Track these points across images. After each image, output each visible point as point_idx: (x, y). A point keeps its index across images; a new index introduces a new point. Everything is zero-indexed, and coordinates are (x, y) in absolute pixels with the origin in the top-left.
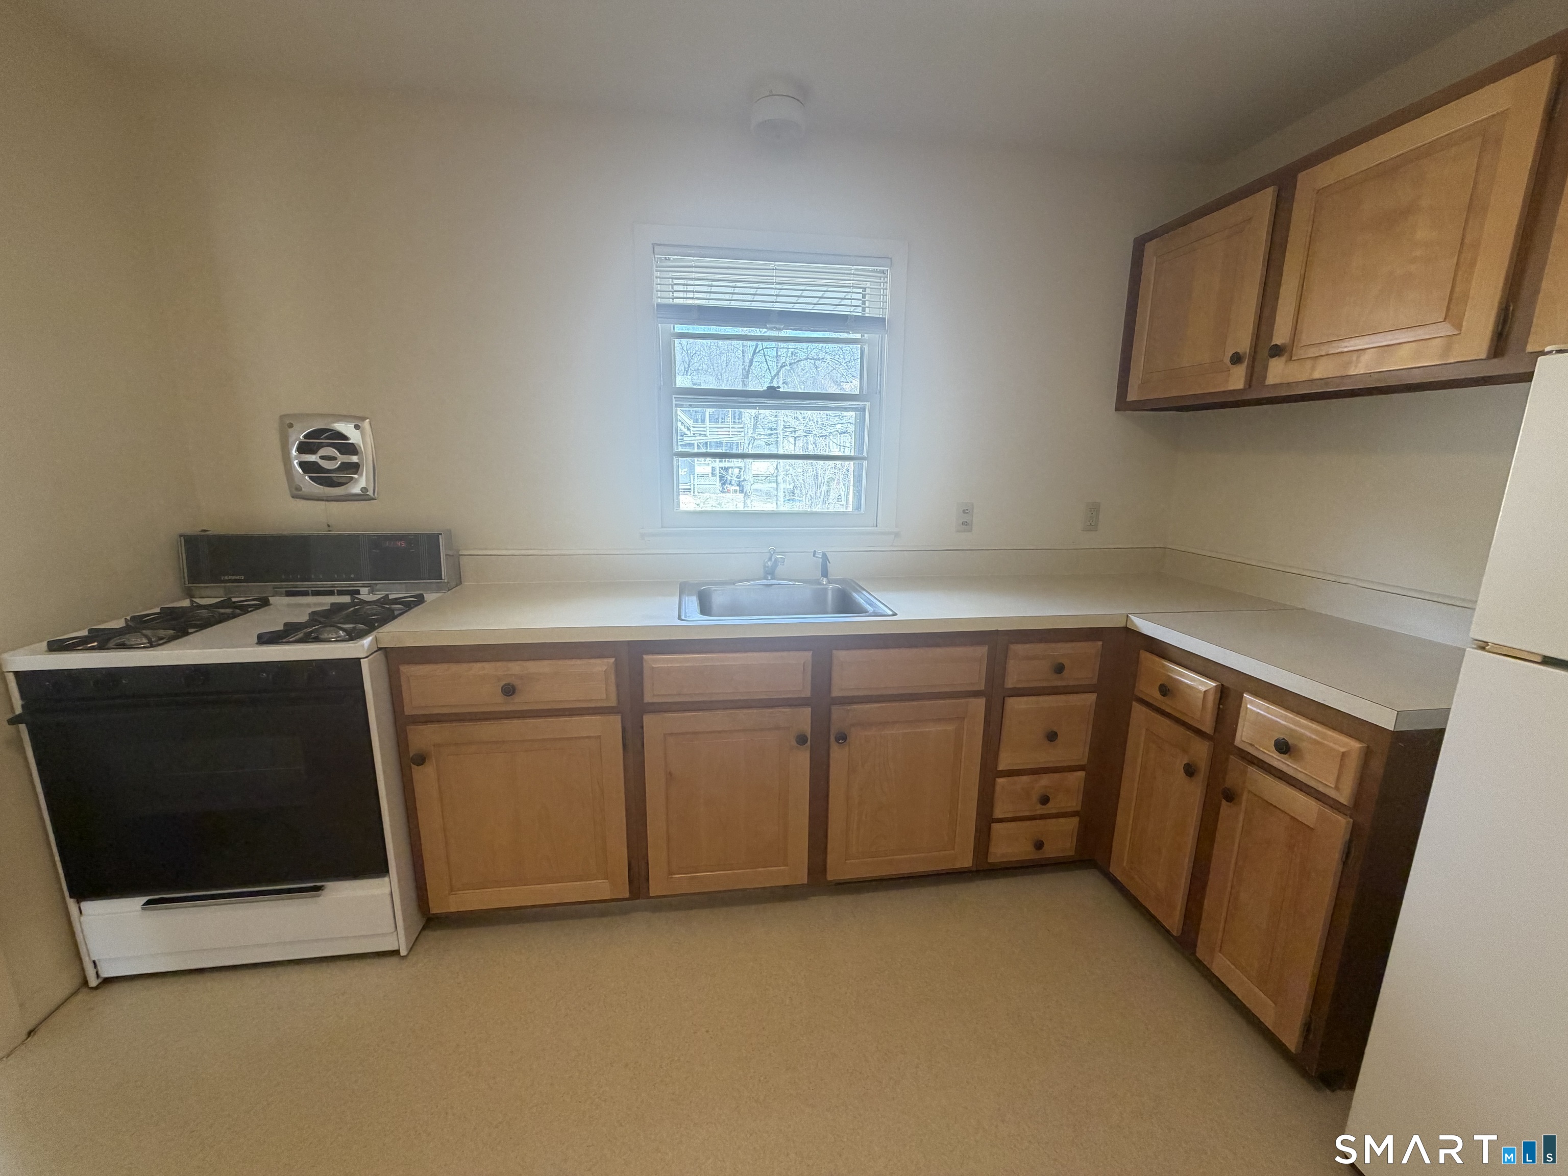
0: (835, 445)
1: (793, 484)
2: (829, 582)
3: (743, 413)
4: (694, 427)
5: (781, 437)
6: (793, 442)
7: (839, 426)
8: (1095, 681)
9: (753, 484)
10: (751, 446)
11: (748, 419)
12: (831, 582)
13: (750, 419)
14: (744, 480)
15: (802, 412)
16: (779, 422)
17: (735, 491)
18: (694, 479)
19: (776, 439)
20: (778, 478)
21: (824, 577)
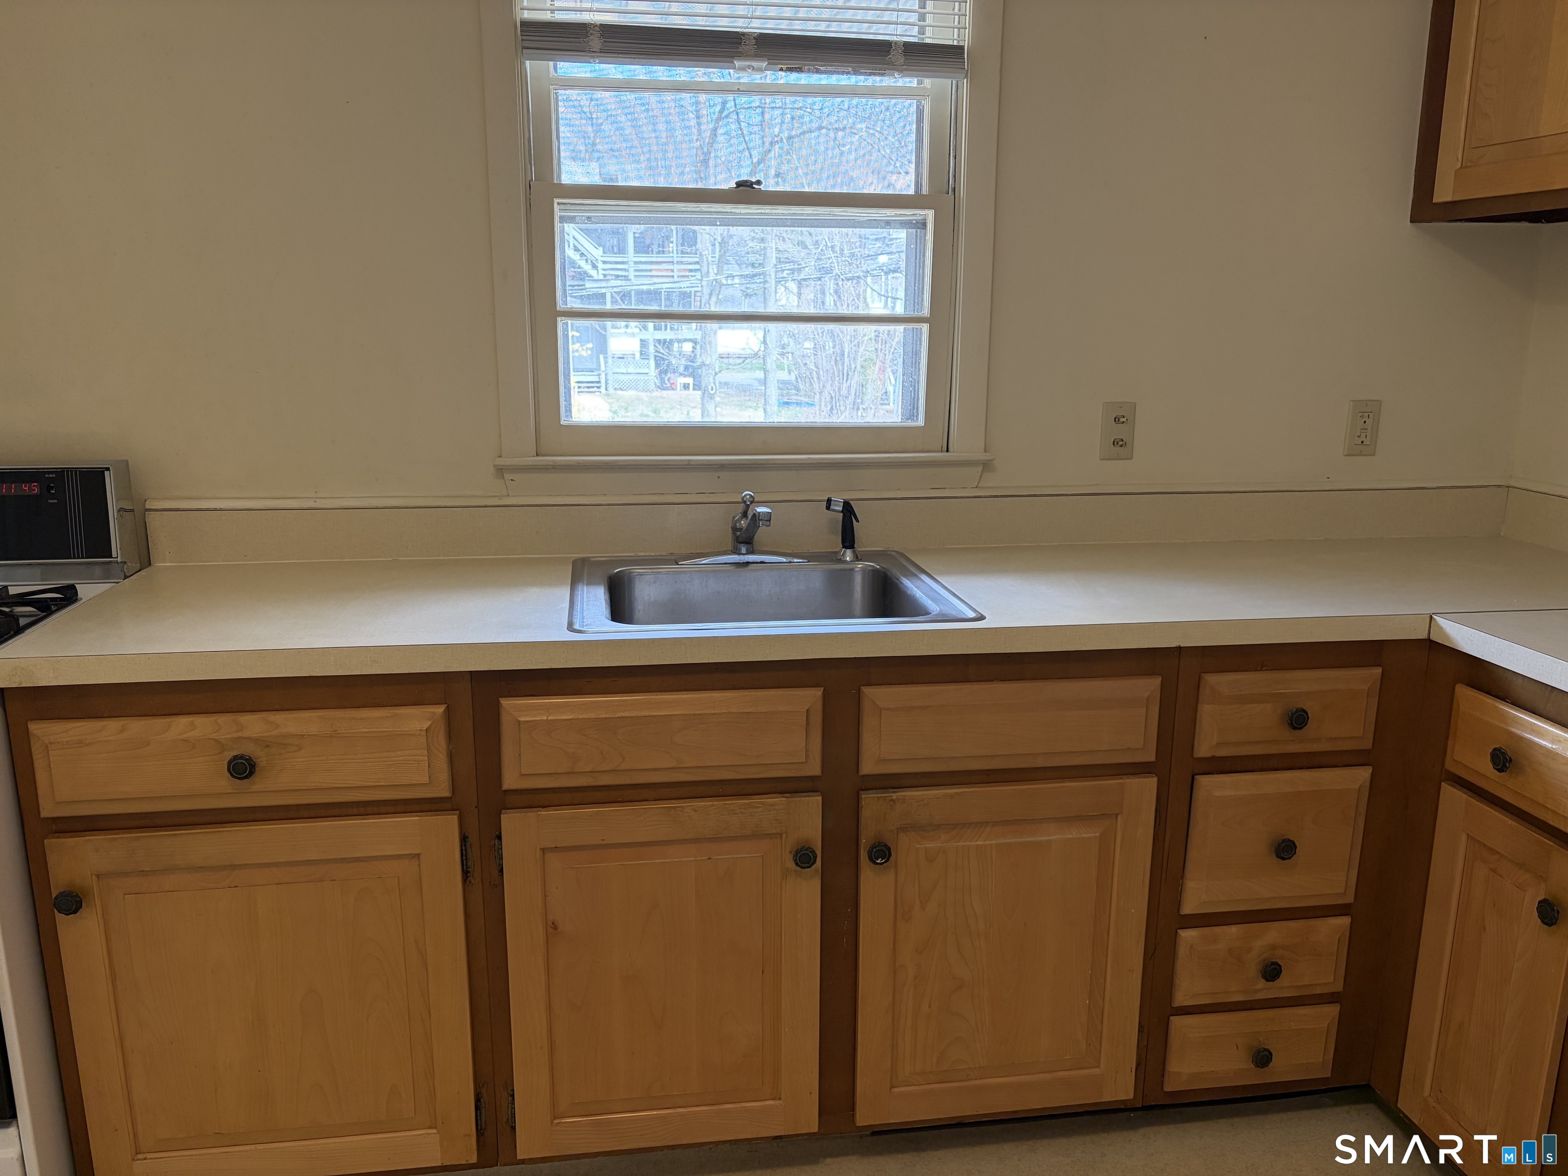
0: (876, 295)
1: (796, 373)
2: (857, 558)
3: (699, 235)
4: (604, 262)
5: (772, 281)
6: (795, 290)
7: (883, 259)
8: (1367, 744)
9: (720, 372)
10: (714, 299)
11: (709, 245)
12: (859, 558)
13: (714, 245)
14: (703, 364)
15: (812, 230)
16: (768, 250)
17: (686, 387)
18: (606, 362)
19: (762, 285)
20: (769, 361)
21: (847, 548)
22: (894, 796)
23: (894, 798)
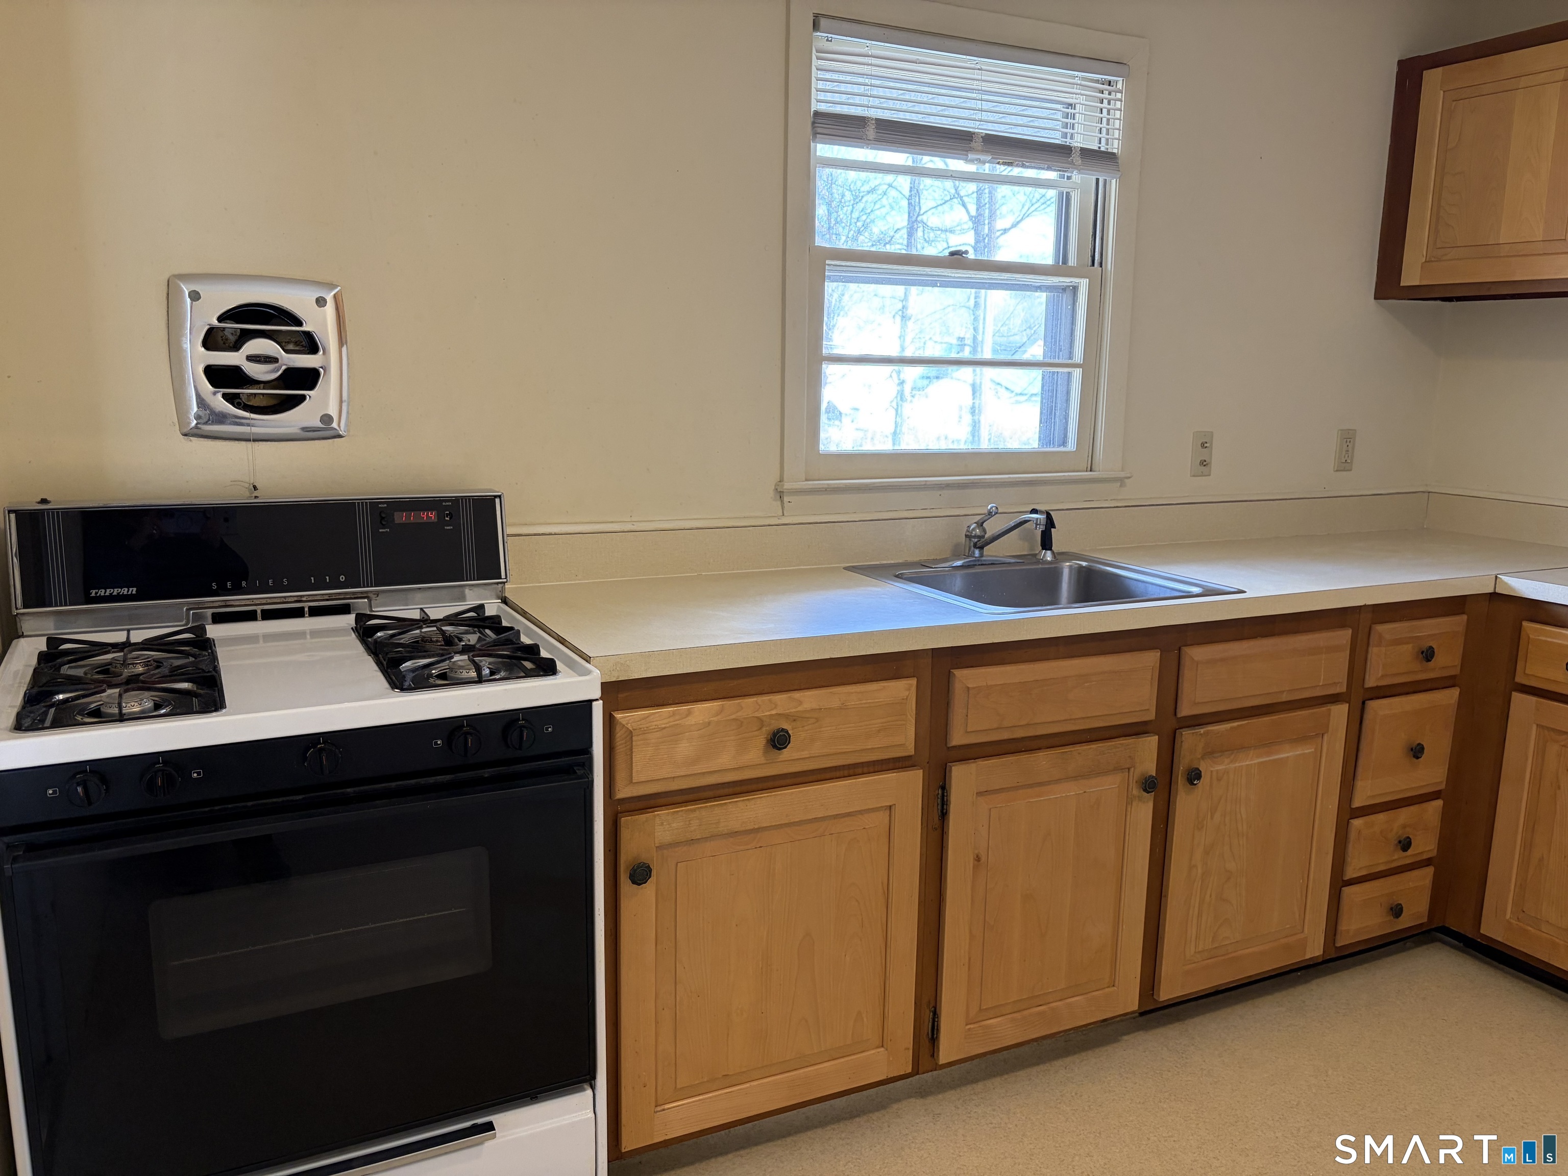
2: (1055, 557)
8: (1458, 671)
21: (1046, 549)
22: (1202, 731)
23: (1202, 732)
